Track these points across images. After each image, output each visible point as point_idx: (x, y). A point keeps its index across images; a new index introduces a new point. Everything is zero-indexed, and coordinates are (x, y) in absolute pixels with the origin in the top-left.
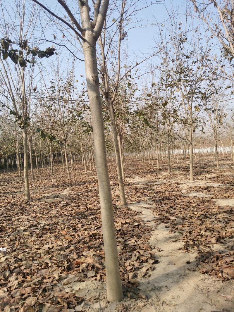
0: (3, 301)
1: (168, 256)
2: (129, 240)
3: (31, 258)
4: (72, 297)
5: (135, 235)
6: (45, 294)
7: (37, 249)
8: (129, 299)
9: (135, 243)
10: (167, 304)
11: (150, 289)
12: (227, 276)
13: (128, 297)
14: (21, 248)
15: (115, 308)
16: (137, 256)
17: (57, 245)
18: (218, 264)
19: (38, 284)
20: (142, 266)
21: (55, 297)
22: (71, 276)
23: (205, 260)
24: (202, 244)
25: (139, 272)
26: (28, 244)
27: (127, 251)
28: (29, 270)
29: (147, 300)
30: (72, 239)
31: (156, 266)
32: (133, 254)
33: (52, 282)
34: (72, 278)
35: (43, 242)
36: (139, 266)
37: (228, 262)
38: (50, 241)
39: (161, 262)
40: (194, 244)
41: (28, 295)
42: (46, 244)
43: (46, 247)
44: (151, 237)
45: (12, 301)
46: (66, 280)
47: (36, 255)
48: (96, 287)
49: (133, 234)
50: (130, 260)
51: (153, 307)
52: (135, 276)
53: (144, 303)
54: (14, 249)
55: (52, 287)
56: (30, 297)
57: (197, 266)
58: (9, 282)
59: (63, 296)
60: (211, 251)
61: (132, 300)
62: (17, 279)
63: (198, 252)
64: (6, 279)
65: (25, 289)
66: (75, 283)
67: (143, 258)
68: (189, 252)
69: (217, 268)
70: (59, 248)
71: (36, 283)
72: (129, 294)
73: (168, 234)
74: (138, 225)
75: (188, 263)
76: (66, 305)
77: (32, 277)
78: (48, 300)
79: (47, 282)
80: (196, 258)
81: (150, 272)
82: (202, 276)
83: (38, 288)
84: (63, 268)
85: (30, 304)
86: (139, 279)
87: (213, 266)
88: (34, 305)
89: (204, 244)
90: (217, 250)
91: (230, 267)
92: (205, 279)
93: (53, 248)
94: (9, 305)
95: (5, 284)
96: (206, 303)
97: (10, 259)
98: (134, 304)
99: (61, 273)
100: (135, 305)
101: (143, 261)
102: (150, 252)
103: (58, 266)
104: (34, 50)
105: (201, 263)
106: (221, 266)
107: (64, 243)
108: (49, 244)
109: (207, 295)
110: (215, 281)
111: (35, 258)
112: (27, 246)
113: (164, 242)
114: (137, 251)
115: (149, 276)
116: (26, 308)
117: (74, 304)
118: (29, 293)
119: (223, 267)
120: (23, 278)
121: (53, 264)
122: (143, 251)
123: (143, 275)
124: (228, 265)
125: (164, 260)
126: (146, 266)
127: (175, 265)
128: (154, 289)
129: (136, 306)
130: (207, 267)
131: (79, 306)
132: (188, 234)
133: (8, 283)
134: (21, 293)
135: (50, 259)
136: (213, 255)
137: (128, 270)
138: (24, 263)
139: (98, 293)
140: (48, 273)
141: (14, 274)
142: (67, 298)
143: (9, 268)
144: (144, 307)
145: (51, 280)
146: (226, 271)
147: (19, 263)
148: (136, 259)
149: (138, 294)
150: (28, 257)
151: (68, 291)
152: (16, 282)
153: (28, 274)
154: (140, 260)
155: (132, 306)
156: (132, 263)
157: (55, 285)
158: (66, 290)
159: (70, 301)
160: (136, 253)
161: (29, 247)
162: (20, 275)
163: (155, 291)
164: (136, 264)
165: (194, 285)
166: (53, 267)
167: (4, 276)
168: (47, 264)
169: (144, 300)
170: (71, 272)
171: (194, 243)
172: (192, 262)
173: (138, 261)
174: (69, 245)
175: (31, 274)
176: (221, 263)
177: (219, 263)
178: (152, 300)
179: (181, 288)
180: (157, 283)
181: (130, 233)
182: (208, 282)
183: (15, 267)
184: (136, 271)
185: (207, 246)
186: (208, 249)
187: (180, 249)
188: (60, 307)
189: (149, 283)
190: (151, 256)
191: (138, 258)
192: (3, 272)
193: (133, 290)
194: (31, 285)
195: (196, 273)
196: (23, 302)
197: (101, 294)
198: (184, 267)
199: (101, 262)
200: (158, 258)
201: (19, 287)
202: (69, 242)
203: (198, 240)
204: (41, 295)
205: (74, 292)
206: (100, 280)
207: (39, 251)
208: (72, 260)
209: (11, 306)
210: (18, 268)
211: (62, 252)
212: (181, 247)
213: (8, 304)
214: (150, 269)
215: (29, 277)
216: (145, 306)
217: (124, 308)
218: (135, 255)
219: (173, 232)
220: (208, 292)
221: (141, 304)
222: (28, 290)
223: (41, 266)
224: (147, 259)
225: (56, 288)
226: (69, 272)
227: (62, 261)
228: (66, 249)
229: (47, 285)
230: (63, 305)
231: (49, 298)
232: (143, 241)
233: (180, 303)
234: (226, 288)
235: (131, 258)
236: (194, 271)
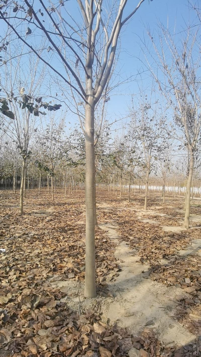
0: (6, 290)
1: (128, 266)
2: (99, 252)
3: (25, 259)
4: (58, 292)
5: (103, 249)
6: (37, 288)
7: (29, 253)
8: (101, 296)
9: (104, 255)
10: (128, 302)
11: (115, 290)
12: (170, 283)
13: (100, 295)
14: (17, 251)
15: (91, 302)
16: (106, 265)
17: (44, 251)
18: (164, 274)
19: (31, 279)
20: (109, 273)
21: (44, 290)
22: (55, 276)
23: (155, 271)
24: (153, 259)
25: (107, 277)
26: (22, 248)
27: (98, 261)
28: (24, 268)
29: (113, 298)
30: (55, 247)
31: (119, 274)
32: (103, 263)
33: (42, 279)
34: (57, 278)
35: (33, 247)
36: (107, 272)
37: (171, 273)
38: (39, 248)
39: (123, 270)
40: (147, 259)
41: (24, 287)
42: (36, 250)
43: (36, 252)
44: (116, 251)
45: (12, 290)
46: (52, 278)
47: (29, 257)
48: (75, 286)
49: (102, 248)
50: (100, 268)
51: (118, 303)
52: (104, 280)
53: (112, 300)
54: (12, 250)
55: (42, 283)
56: (25, 289)
57: (149, 275)
58: (9, 275)
59: (50, 291)
60: (159, 265)
61: (103, 297)
62: (15, 274)
63: (150, 264)
64: (7, 273)
65: (22, 283)
66: (59, 281)
67: (110, 267)
68: (143, 264)
69: (163, 277)
70: (46, 253)
71: (30, 279)
72: (101, 293)
73: (128, 249)
74: (106, 242)
75: (143, 272)
76: (54, 297)
77: (26, 273)
78: (40, 292)
79: (38, 279)
80: (148, 269)
81: (115, 278)
82: (153, 283)
83: (32, 282)
84: (50, 269)
85: (26, 294)
86: (108, 282)
87: (161, 276)
88: (29, 295)
89: (154, 259)
90: (163, 264)
91: (172, 276)
92: (155, 284)
93: (41, 253)
94: (11, 293)
95: (6, 277)
96: (156, 301)
97: (9, 258)
98: (104, 300)
99: (48, 273)
100: (105, 301)
101: (110, 269)
102: (115, 262)
103: (46, 268)
104: (46, 104)
105: (152, 273)
106: (166, 276)
107: (50, 250)
108: (38, 250)
109: (156, 296)
110: (162, 286)
111: (28, 260)
112: (21, 249)
113: (125, 255)
114: (105, 261)
115: (115, 280)
116: (24, 297)
117: (59, 297)
118: (25, 286)
119: (167, 276)
120: (20, 274)
121: (42, 266)
122: (110, 261)
123: (110, 279)
124: (171, 275)
125: (126, 269)
126: (112, 273)
127: (133, 273)
128: (119, 290)
129: (106, 302)
130: (156, 276)
131: (63, 299)
132: (143, 251)
133: (8, 277)
134: (19, 285)
135: (40, 261)
136: (160, 268)
137: (99, 275)
138: (19, 262)
139: (77, 291)
140: (38, 272)
141: (13, 270)
142: (54, 292)
143: (9, 265)
144: (111, 303)
145: (41, 277)
146: (169, 279)
147: (16, 262)
148: (105, 267)
149: (107, 293)
150: (23, 258)
151: (54, 287)
152: (15, 276)
153: (23, 271)
154: (108, 268)
155: (103, 302)
156: (102, 270)
157: (44, 281)
158: (52, 286)
159: (56, 295)
160: (105, 262)
161: (23, 250)
162: (17, 271)
163: (119, 292)
164: (105, 271)
165: (147, 288)
166: (42, 268)
167: (6, 271)
168: (37, 265)
169: (112, 298)
170: (56, 272)
171: (147, 257)
172: (145, 272)
173: (107, 268)
174: (54, 252)
175: (25, 271)
176: (166, 274)
177: (165, 274)
178: (117, 298)
179: (138, 290)
180: (121, 286)
181: (100, 247)
182: (157, 287)
183: (13, 265)
184: (105, 276)
185: (156, 261)
186: (157, 263)
187: (137, 262)
188: (49, 298)
189: (115, 286)
190: (116, 266)
191: (107, 267)
192: (5, 268)
193: (103, 290)
194: (27, 280)
195: (149, 280)
196: (21, 292)
197: (79, 291)
198: (140, 275)
199: (79, 268)
200: (121, 268)
201: (18, 280)
202: (53, 250)
203: (150, 256)
204: (34, 288)
205: (58, 288)
206: (78, 281)
207: (30, 254)
208: (56, 264)
209: (13, 294)
210: (15, 266)
211: (48, 257)
212: (138, 261)
213: (9, 292)
214: (115, 275)
215: (24, 274)
216: (112, 302)
217: (97, 303)
218: (104, 265)
219: (132, 248)
220: (157, 294)
221: (109, 300)
222: (24, 283)
223: (33, 266)
224: (113, 268)
225: (45, 284)
226: (54, 273)
227: (49, 264)
228: (51, 255)
229: (38, 281)
230: (51, 297)
231: (40, 291)
232: (109, 254)
233: (137, 301)
234: (169, 291)
235: (101, 266)
236: (147, 278)
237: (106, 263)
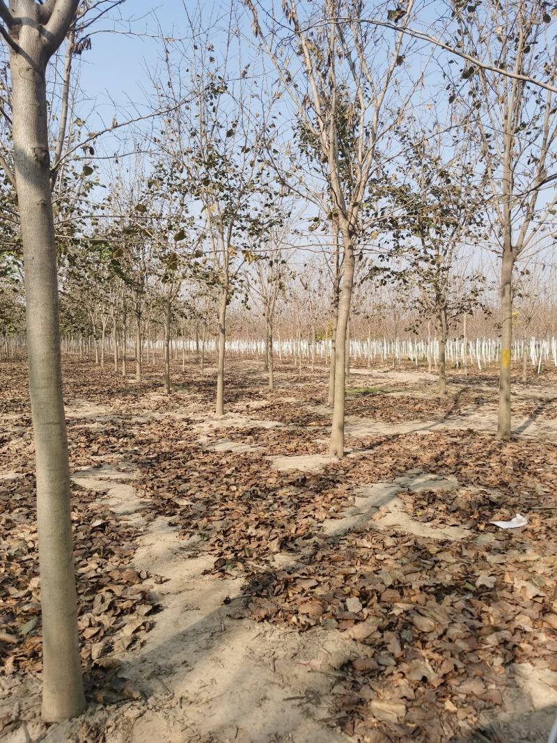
1: (180, 592)
2: (81, 563)
5: (95, 551)
8: (100, 706)
9: (99, 570)
10: (191, 703)
11: (146, 674)
12: (308, 620)
13: (97, 702)
15: (68, 735)
16: (108, 602)
18: (288, 597)
20: (122, 623)
23: (262, 591)
24: (251, 556)
25: (115, 638)
27: (80, 592)
29: (143, 701)
31: (155, 620)
32: (98, 598)
36: (114, 623)
37: (308, 590)
39: (167, 607)
40: (236, 559)
44: (137, 551)
48: (6, 692)
49: (90, 548)
50: (90, 614)
51: (160, 714)
52: (108, 649)
53: (139, 709)
57: (247, 607)
60: (271, 571)
61: (108, 708)
63: (246, 574)
67: (124, 605)
68: (226, 576)
69: (286, 605)
72: (101, 696)
73: (176, 539)
74: (103, 526)
75: (227, 601)
80: (242, 589)
81: (143, 636)
82: (258, 628)
86: (118, 655)
87: (279, 603)
89: (255, 555)
90: (281, 568)
91: (311, 599)
92: (266, 632)
96: (273, 683)
98: (114, 716)
100: (117, 718)
101: (122, 610)
102: (136, 586)
105: (254, 599)
106: (294, 600)
109: (272, 667)
110: (285, 634)
113: (169, 559)
114: (105, 589)
115: (142, 645)
119: (297, 602)
122: (121, 587)
123: (127, 643)
124: (306, 596)
125: (173, 603)
126: (132, 622)
127: (198, 609)
128: (158, 673)
129: (120, 719)
130: (267, 607)
132: (222, 537)
136: (276, 579)
137: (87, 638)
139: (16, 707)
144: (138, 720)
146: (303, 609)
148: (106, 608)
149: (123, 690)
154: (115, 609)
155: (109, 722)
156: (97, 619)
160: (103, 594)
163: (160, 677)
164: (107, 621)
165: (243, 649)
169: (138, 703)
171: (236, 555)
172: (234, 599)
173: (112, 612)
176: (294, 594)
177: (290, 595)
178: (156, 699)
179: (218, 661)
180: (163, 658)
181: (82, 546)
182: (272, 638)
184: (107, 638)
185: (261, 560)
186: (265, 567)
187: (206, 572)
189: (144, 661)
190: (144, 598)
191: (112, 606)
193: (108, 684)
195: (246, 622)
197: (24, 708)
198: (219, 611)
199: (13, 627)
200: (158, 600)
203: (243, 549)
206: (14, 673)
212: (208, 569)
214: (143, 627)
216: (141, 715)
217: (91, 731)
218: (103, 601)
219: (188, 535)
220: (275, 659)
221: (130, 712)
224: (134, 605)
232: (117, 564)
233: (218, 694)
234: (308, 645)
235: (92, 607)
236: (241, 618)
237: (108, 595)
